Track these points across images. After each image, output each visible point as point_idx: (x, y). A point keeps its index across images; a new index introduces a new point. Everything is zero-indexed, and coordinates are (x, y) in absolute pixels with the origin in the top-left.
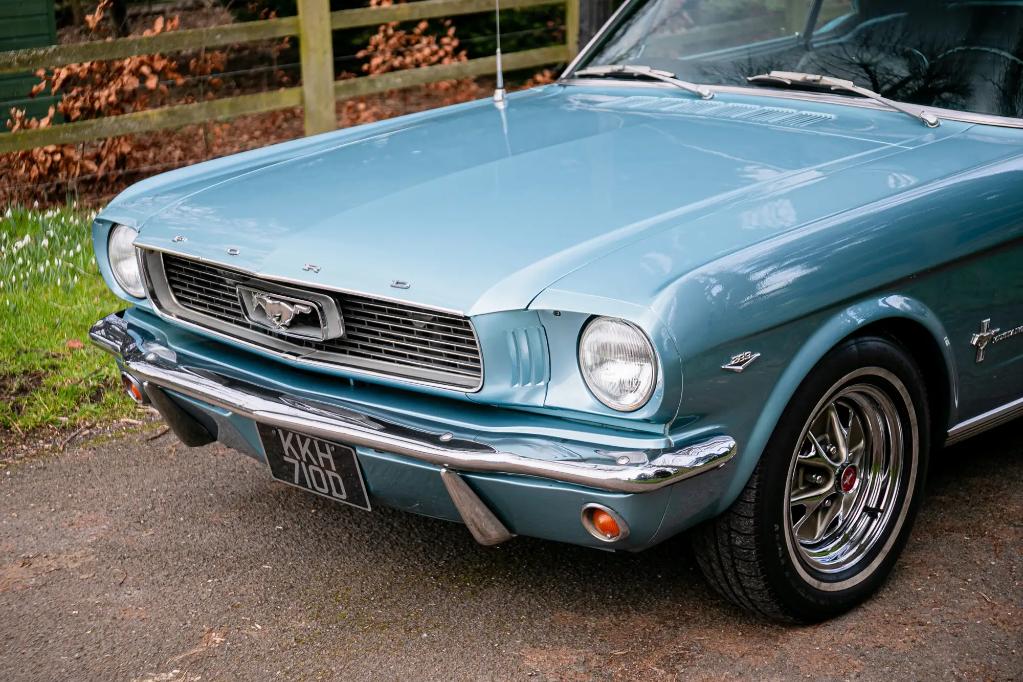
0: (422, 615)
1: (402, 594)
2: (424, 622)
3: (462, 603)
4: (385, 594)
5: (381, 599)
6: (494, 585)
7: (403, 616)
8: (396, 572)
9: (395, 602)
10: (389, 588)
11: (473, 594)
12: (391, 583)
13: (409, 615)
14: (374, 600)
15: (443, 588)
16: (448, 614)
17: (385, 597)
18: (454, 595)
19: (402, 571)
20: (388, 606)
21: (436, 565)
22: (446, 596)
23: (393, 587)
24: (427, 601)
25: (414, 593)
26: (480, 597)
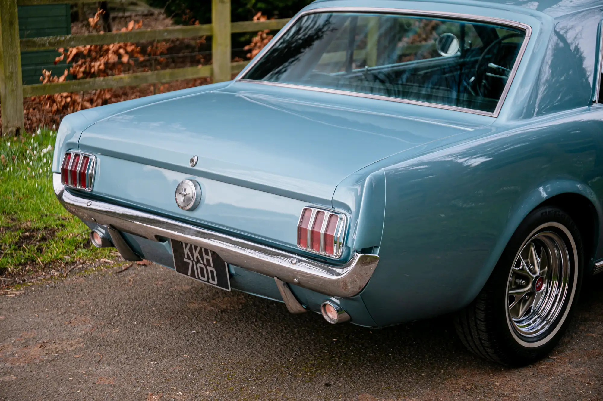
0: (280, 391)
1: (268, 377)
2: (281, 396)
3: (304, 385)
4: (257, 377)
5: (255, 380)
7: (268, 392)
9: (264, 382)
10: (260, 373)
11: (310, 380)
12: (261, 370)
13: (271, 391)
14: (250, 381)
15: (292, 375)
16: (295, 392)
17: (257, 379)
18: (299, 380)
20: (259, 385)
21: (288, 360)
22: (294, 380)
23: (262, 373)
24: (282, 383)
25: (275, 377)
26: (315, 382)
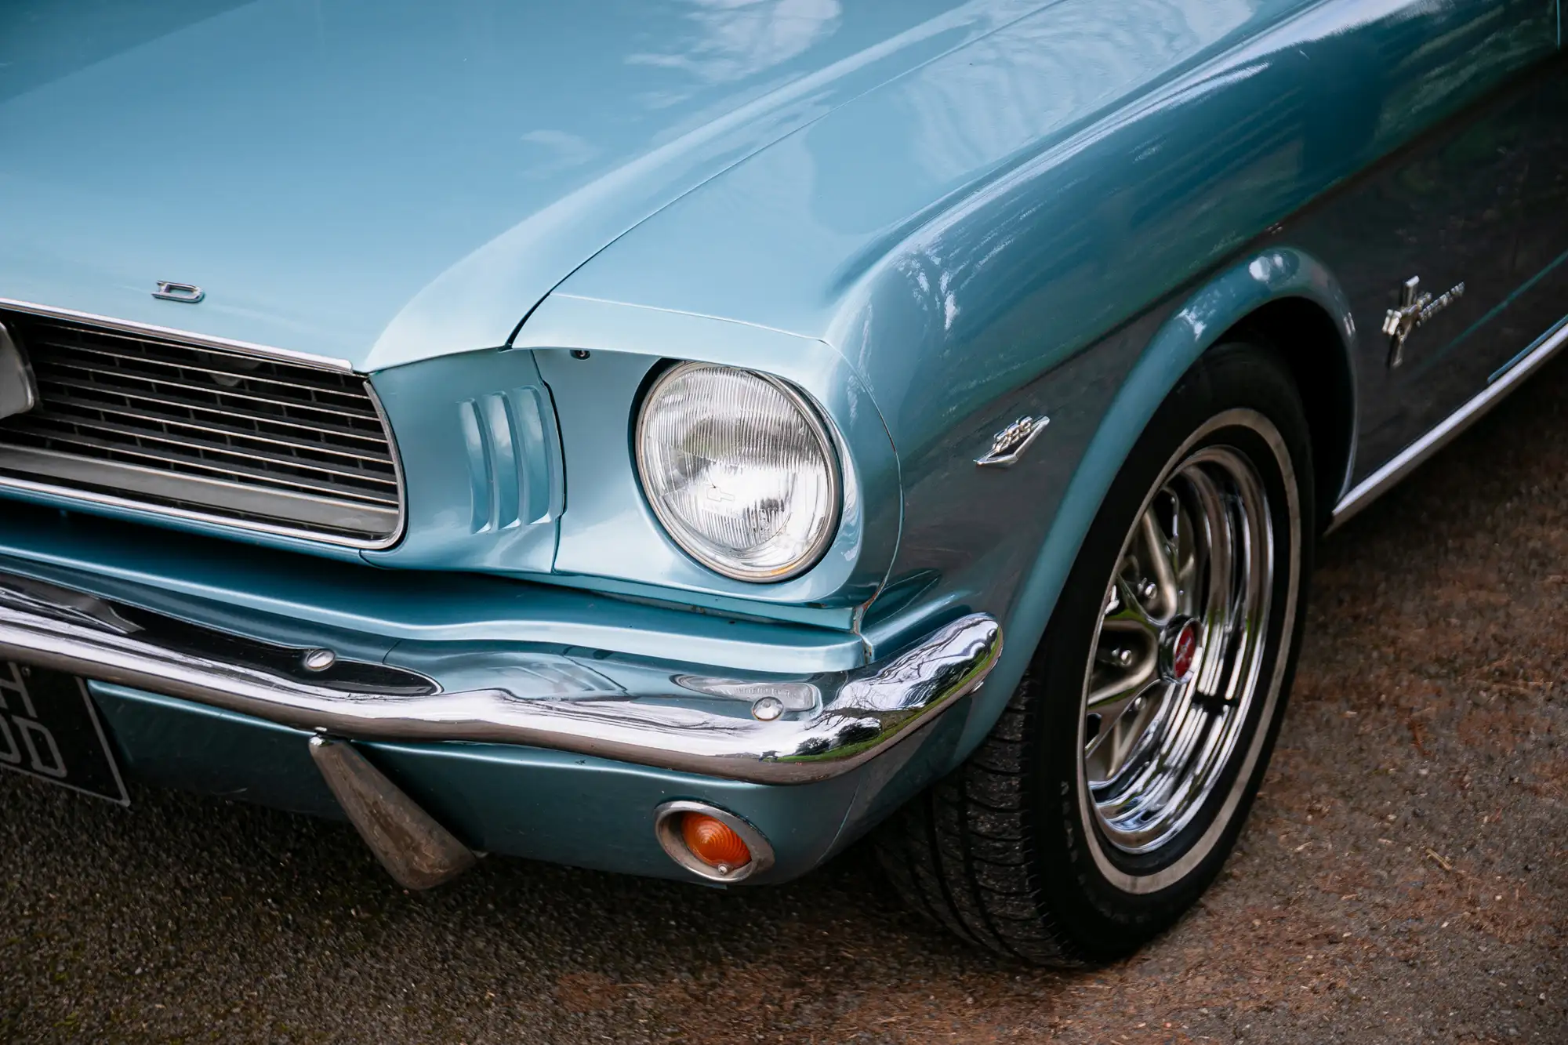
6: (410, 911)
8: (184, 890)
19: (197, 887)
